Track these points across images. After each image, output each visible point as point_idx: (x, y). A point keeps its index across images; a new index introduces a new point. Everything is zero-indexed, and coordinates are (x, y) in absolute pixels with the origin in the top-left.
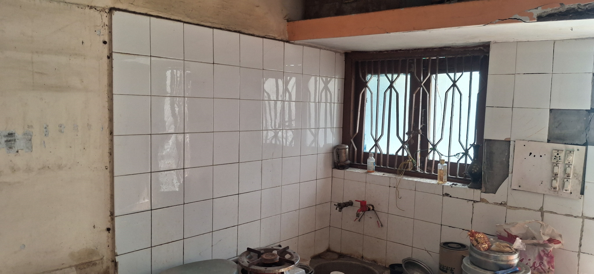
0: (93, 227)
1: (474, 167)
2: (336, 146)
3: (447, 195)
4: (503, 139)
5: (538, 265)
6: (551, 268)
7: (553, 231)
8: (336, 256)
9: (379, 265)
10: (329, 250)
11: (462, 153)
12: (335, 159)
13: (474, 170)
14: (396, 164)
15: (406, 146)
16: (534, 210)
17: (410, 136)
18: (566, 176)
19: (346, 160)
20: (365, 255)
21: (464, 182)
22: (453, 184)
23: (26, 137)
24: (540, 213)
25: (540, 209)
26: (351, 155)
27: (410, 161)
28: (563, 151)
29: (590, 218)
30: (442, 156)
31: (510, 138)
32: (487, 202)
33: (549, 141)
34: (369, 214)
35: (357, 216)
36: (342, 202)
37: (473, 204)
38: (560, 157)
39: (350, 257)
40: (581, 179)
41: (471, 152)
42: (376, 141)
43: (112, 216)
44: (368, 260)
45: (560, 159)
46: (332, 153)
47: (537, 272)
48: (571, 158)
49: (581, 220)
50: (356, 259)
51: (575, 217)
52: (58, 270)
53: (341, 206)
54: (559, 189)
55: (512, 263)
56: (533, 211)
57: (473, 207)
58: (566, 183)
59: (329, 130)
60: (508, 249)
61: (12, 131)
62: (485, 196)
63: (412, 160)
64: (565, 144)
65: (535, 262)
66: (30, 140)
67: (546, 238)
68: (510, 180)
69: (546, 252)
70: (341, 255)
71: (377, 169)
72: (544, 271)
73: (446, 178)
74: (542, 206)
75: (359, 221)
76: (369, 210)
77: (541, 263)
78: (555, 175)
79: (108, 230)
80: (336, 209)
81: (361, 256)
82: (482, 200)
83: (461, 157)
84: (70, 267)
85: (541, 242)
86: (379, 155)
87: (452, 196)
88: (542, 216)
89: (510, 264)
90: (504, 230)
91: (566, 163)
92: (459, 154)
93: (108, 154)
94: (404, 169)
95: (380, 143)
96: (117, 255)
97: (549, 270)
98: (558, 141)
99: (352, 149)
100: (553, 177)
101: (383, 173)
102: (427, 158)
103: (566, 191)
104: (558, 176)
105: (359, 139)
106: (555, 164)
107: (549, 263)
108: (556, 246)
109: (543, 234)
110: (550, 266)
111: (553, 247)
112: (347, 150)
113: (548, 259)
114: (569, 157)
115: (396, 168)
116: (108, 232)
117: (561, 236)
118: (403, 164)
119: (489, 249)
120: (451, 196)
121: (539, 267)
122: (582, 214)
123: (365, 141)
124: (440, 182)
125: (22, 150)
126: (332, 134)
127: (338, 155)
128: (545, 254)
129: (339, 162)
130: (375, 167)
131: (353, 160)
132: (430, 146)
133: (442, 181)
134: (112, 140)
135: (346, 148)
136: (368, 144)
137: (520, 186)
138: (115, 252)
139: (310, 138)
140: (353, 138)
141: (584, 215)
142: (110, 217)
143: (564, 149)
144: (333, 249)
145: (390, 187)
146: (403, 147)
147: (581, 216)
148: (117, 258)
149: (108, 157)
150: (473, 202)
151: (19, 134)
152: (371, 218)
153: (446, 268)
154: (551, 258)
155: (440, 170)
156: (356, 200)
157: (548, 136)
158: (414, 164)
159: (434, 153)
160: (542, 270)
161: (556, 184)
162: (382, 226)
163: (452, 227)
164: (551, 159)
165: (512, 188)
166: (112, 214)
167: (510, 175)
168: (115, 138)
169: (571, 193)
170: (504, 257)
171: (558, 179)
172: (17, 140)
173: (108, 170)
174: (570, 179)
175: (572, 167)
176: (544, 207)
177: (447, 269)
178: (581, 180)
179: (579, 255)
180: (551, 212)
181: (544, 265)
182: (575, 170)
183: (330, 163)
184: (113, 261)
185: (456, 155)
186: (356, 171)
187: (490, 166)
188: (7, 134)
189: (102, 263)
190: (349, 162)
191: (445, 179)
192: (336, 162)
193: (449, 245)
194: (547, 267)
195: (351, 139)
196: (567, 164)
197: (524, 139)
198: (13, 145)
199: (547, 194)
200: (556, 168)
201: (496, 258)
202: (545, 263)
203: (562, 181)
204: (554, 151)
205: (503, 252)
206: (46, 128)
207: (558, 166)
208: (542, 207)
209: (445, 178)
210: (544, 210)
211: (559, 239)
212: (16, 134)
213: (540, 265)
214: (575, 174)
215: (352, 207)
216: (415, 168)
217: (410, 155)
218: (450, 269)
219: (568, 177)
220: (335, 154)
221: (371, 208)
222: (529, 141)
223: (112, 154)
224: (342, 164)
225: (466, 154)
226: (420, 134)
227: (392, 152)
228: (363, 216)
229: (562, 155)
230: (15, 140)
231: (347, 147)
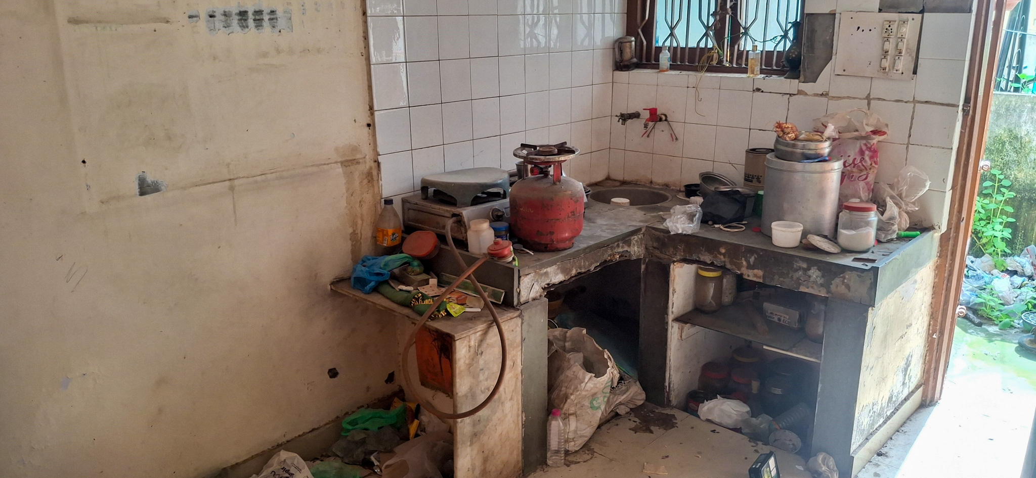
0: (354, 122)
1: (792, 51)
2: (618, 39)
3: (758, 90)
4: (828, 12)
5: (859, 161)
6: (873, 165)
7: (879, 120)
8: (618, 184)
9: (673, 190)
10: (608, 178)
11: (781, 36)
12: (617, 57)
13: (792, 55)
14: (697, 59)
15: (711, 33)
16: (860, 99)
17: (716, 19)
18: (897, 53)
19: (632, 58)
20: (654, 180)
21: (780, 73)
22: (767, 76)
23: (287, 15)
24: (866, 101)
25: (867, 97)
26: (638, 51)
27: (715, 53)
28: (895, 21)
29: (922, 102)
30: (756, 42)
31: (835, 10)
32: (806, 94)
33: (880, 10)
34: (661, 126)
35: (645, 127)
36: (626, 113)
37: (789, 99)
38: (891, 29)
39: (636, 184)
40: (914, 54)
41: (791, 34)
42: (672, 29)
43: (371, 111)
44: (658, 185)
45: (891, 32)
46: (612, 50)
47: (857, 170)
48: (904, 30)
49: (912, 105)
50: (644, 186)
51: (906, 102)
52: (325, 164)
53: (625, 118)
54: (889, 70)
55: (822, 152)
56: (858, 100)
57: (789, 102)
58: (897, 62)
59: (607, 16)
60: (818, 137)
61: (274, 8)
62: (804, 87)
63: (718, 51)
64: (899, 13)
65: (855, 159)
66: (290, 19)
67: (869, 129)
68: (833, 64)
69: (869, 146)
70: (624, 183)
71: (673, 67)
72: (865, 168)
73: (759, 69)
74: (869, 92)
75: (648, 136)
76: (661, 120)
77: (862, 159)
78: (886, 53)
79: (369, 125)
80: (619, 121)
81: (650, 181)
82: (800, 92)
83: (779, 42)
84: (336, 162)
85: (863, 134)
86: (675, 48)
87: (764, 91)
88: (869, 104)
89: (819, 154)
90: (822, 126)
91: (898, 36)
92: (776, 37)
93: (363, 39)
94: (707, 63)
95: (676, 31)
96: (380, 155)
97: (870, 167)
98: (892, 10)
99: (639, 44)
100: (883, 55)
101: (679, 72)
102: (736, 47)
103: (897, 71)
104: (889, 52)
105: (649, 29)
106: (886, 39)
107: (871, 158)
108: (881, 138)
109: (866, 125)
110: (873, 162)
111: (876, 139)
112: (633, 43)
113: (871, 154)
114: (902, 29)
115: (697, 64)
116: (368, 128)
117: (887, 125)
118: (706, 57)
119: (796, 139)
120: (762, 92)
121: (860, 164)
122: (914, 98)
123: (658, 31)
124: (751, 76)
125: (284, 29)
126: (612, 23)
127: (621, 51)
128: (867, 148)
129: (622, 61)
130: (670, 65)
131: (641, 58)
132: (742, 31)
133: (754, 74)
134: (365, 22)
135: (631, 42)
136: (661, 35)
137: (844, 70)
138: (377, 151)
139: (581, 31)
140: (641, 27)
141: (915, 99)
142: (369, 112)
143: (897, 19)
144: (613, 176)
145: (688, 87)
146: (706, 35)
147: (912, 100)
148: (379, 157)
149: (362, 42)
150: (789, 95)
151: (280, 13)
152: (663, 131)
153: (751, 176)
154: (874, 153)
155: (752, 59)
156: (644, 108)
157: (880, 4)
158: (719, 56)
159: (745, 39)
160: (863, 168)
161: (886, 63)
162: (677, 139)
163: (763, 130)
164: (882, 33)
165: (836, 73)
166: (371, 108)
167: (833, 57)
168: (369, 19)
169: (902, 73)
170: (812, 145)
171: (889, 57)
172: (279, 19)
173: (364, 57)
174: (901, 56)
175: (905, 41)
176: (871, 94)
177: (753, 178)
178: (915, 57)
179: (907, 147)
180: (879, 99)
181: (866, 162)
182: (908, 45)
183: (610, 63)
184: (375, 161)
185: (773, 39)
186: (645, 72)
187: (811, 48)
188: (269, 12)
189: (365, 162)
190: (635, 60)
191: (758, 71)
192: (618, 60)
193: (757, 150)
194: (869, 163)
195: (639, 28)
196: (899, 38)
197: (852, 10)
198: (275, 24)
199: (875, 78)
200: (887, 43)
201: (804, 147)
202: (867, 158)
203: (893, 59)
204: (885, 23)
205: (811, 141)
206: (303, 6)
207: (889, 41)
208: (869, 94)
209: (757, 69)
210: (871, 97)
211: (884, 130)
212: (277, 13)
213: (861, 161)
214: (908, 50)
215: (639, 120)
216: (720, 61)
217: (716, 45)
218: (756, 177)
219: (899, 53)
220: (616, 50)
221: (664, 118)
222: (857, 12)
223: (367, 38)
224: (626, 63)
225: (785, 36)
226: (729, 14)
227: (692, 44)
228: (653, 130)
229: (894, 27)
230: (277, 19)
231: (633, 39)
